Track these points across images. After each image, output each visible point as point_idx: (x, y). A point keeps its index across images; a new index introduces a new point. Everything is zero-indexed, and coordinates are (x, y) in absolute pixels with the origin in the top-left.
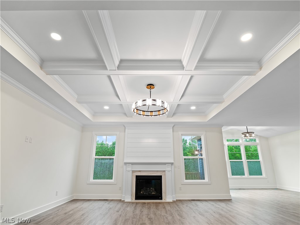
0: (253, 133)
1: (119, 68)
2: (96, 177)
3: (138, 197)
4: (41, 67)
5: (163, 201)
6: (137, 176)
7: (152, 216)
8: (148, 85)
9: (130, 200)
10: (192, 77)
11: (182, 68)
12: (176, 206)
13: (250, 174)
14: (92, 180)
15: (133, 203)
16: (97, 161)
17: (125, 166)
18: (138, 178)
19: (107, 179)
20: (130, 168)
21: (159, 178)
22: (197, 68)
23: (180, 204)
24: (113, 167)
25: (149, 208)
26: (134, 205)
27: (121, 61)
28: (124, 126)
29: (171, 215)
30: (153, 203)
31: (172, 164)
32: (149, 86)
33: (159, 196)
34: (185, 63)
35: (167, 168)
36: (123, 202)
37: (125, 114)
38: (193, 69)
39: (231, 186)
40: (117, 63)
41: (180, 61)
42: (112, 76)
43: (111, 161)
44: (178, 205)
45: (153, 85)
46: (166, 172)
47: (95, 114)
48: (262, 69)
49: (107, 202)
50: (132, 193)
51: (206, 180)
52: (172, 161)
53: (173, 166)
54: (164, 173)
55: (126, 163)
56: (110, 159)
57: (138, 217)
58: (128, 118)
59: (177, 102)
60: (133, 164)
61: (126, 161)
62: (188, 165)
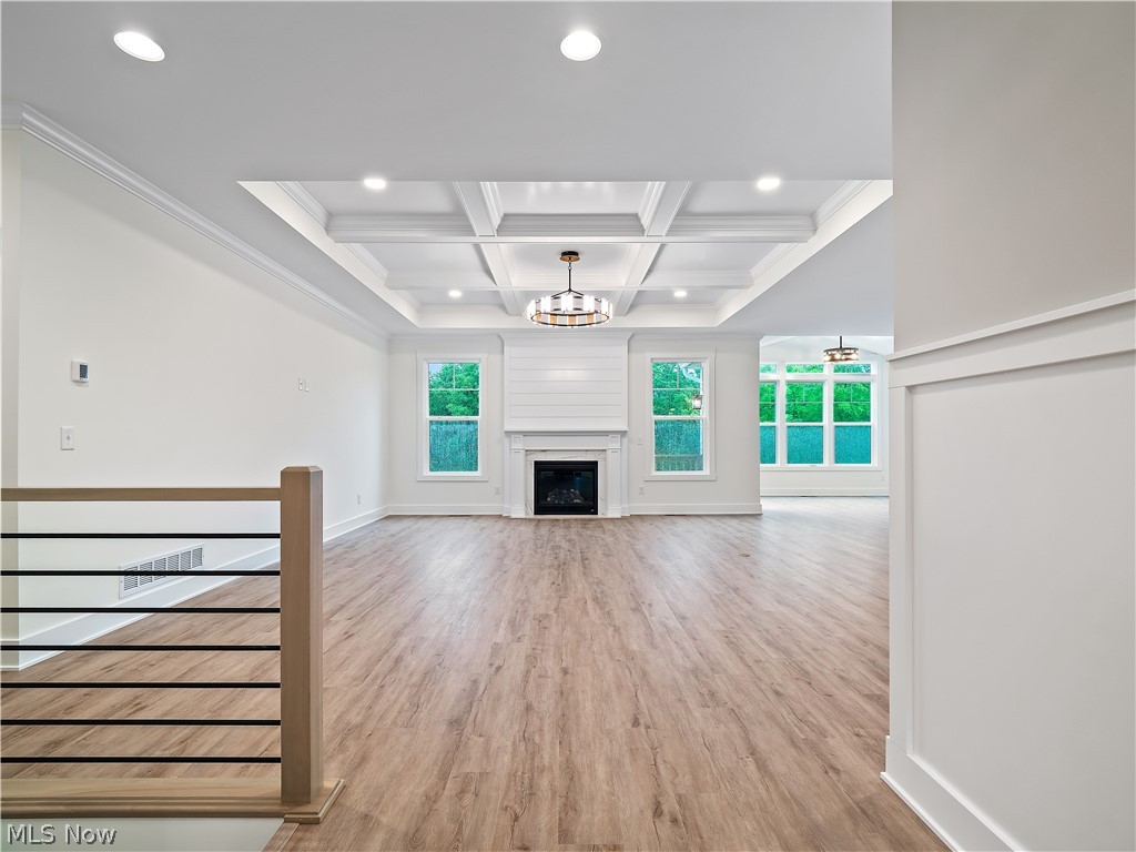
0: (855, 349)
1: (501, 230)
2: (436, 464)
3: (540, 508)
4: (328, 229)
5: (600, 516)
6: (536, 463)
7: (574, 537)
8: (564, 254)
9: (523, 516)
10: (663, 246)
11: (641, 230)
12: (628, 525)
13: (838, 459)
14: (427, 473)
15: (530, 520)
16: (434, 427)
17: (506, 440)
18: (540, 467)
19: (465, 470)
20: (520, 444)
21: (592, 467)
22: (673, 230)
23: (638, 524)
24: (477, 440)
25: (568, 527)
26: (534, 524)
27: (506, 217)
28: (499, 336)
29: (614, 535)
30: (576, 520)
31: (623, 433)
32: (567, 257)
33: (590, 506)
34: (645, 221)
35: (612, 444)
36: (508, 518)
37: (503, 307)
38: (664, 233)
39: (763, 490)
40: (496, 221)
41: (636, 217)
42: (482, 245)
43: (471, 428)
44: (631, 524)
45: (576, 254)
46: (609, 452)
47: (422, 307)
48: (819, 230)
49: (470, 521)
50: (526, 500)
51: (706, 471)
52: (624, 427)
53: (625, 440)
54: (602, 455)
55: (508, 433)
56: (468, 423)
57: (546, 539)
58: (512, 318)
59: (636, 286)
60: (526, 434)
61: (508, 427)
62: (663, 435)
